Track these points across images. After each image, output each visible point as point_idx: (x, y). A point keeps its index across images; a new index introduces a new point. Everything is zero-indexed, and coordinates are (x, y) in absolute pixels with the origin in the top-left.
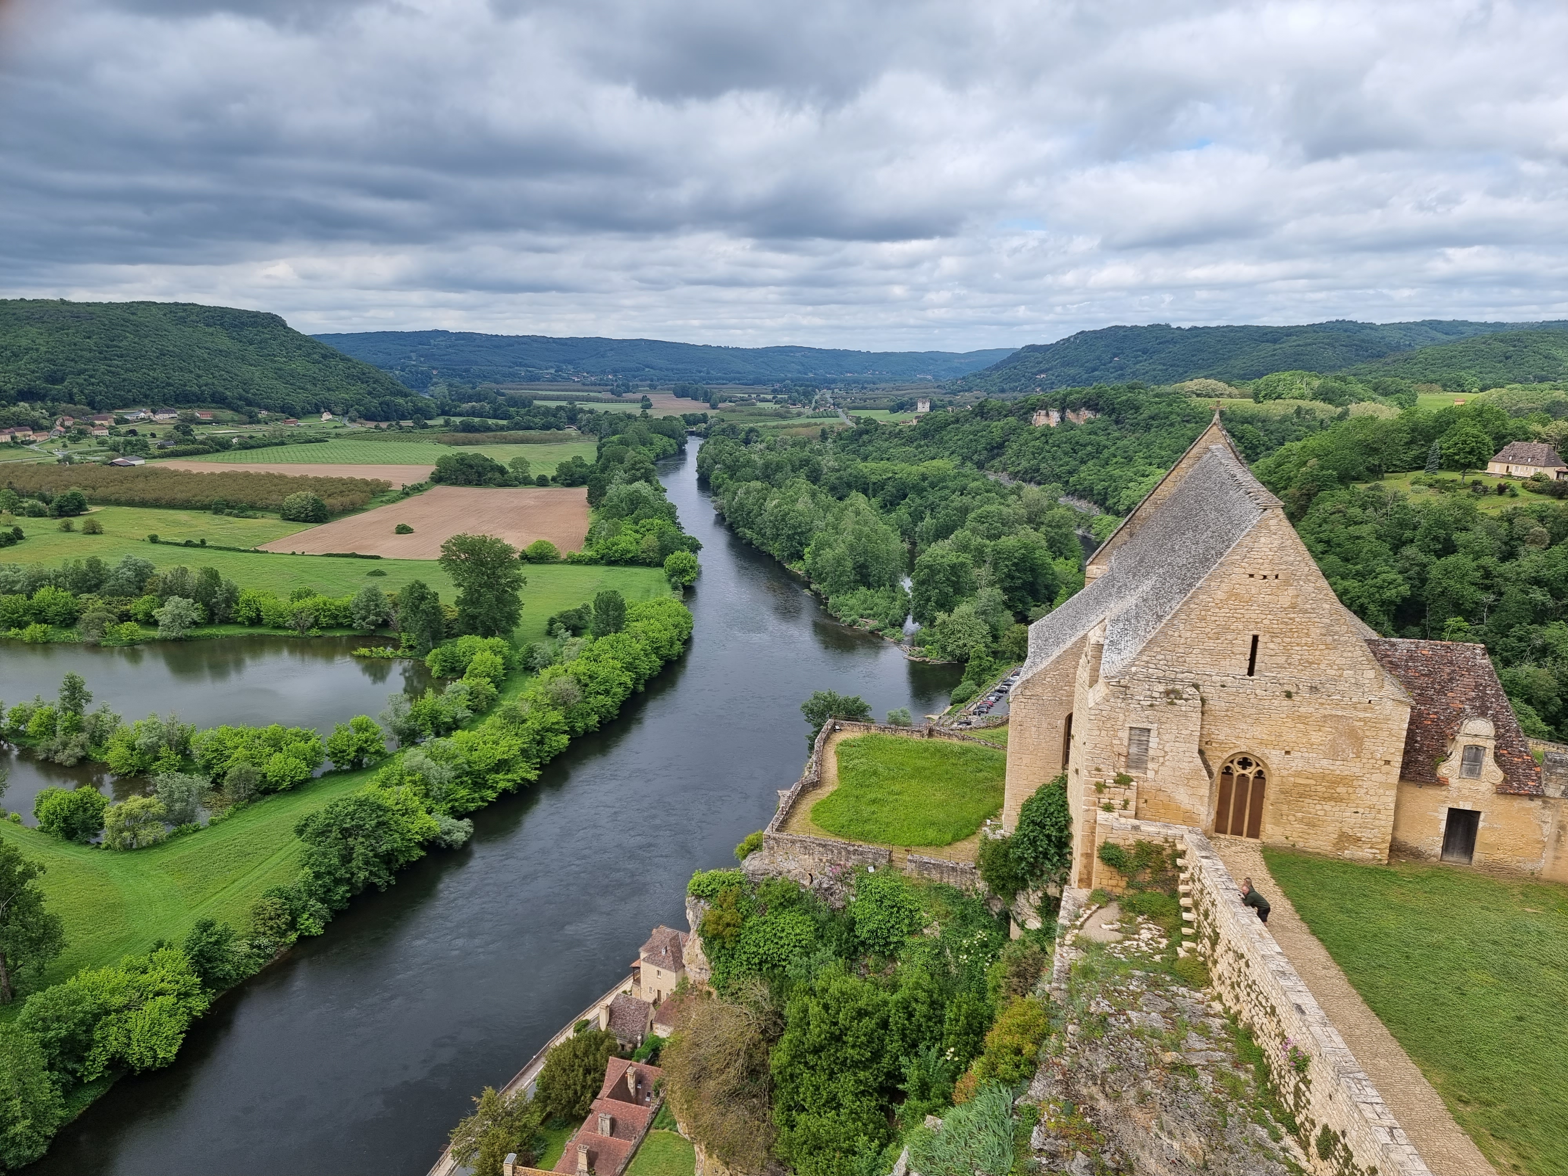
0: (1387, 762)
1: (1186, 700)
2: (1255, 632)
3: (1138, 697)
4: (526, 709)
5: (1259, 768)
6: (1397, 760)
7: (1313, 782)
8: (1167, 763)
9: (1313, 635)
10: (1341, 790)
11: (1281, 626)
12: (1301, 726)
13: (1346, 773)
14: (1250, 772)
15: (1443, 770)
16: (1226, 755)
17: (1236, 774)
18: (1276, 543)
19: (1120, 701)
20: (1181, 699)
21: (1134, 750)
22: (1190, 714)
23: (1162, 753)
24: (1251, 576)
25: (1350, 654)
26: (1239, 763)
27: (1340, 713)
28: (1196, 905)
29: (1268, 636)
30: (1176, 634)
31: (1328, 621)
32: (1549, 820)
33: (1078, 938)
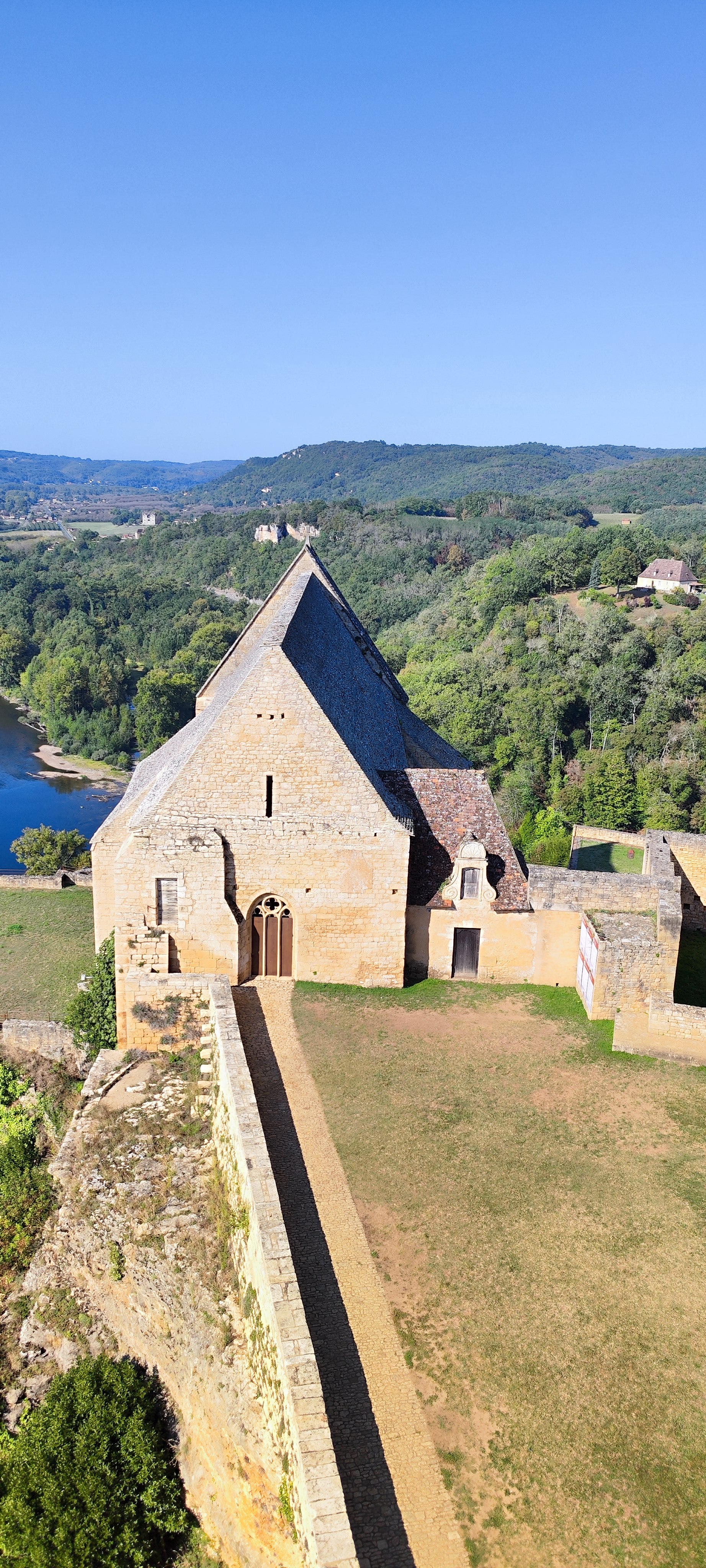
0: (395, 892)
1: (208, 846)
2: (269, 774)
3: (161, 847)
5: (285, 908)
6: (404, 889)
7: (332, 917)
8: (196, 912)
9: (321, 773)
10: (358, 921)
11: (292, 766)
12: (317, 863)
13: (360, 905)
14: (278, 912)
15: (445, 894)
16: (253, 898)
17: (265, 916)
18: (279, 681)
19: (144, 852)
20: (204, 845)
21: (164, 901)
22: (213, 860)
23: (191, 902)
24: (259, 716)
25: (355, 790)
26: (267, 904)
27: (350, 848)
28: (212, 1056)
29: (281, 775)
30: (195, 779)
31: (333, 758)
32: (535, 930)
33: (97, 1107)
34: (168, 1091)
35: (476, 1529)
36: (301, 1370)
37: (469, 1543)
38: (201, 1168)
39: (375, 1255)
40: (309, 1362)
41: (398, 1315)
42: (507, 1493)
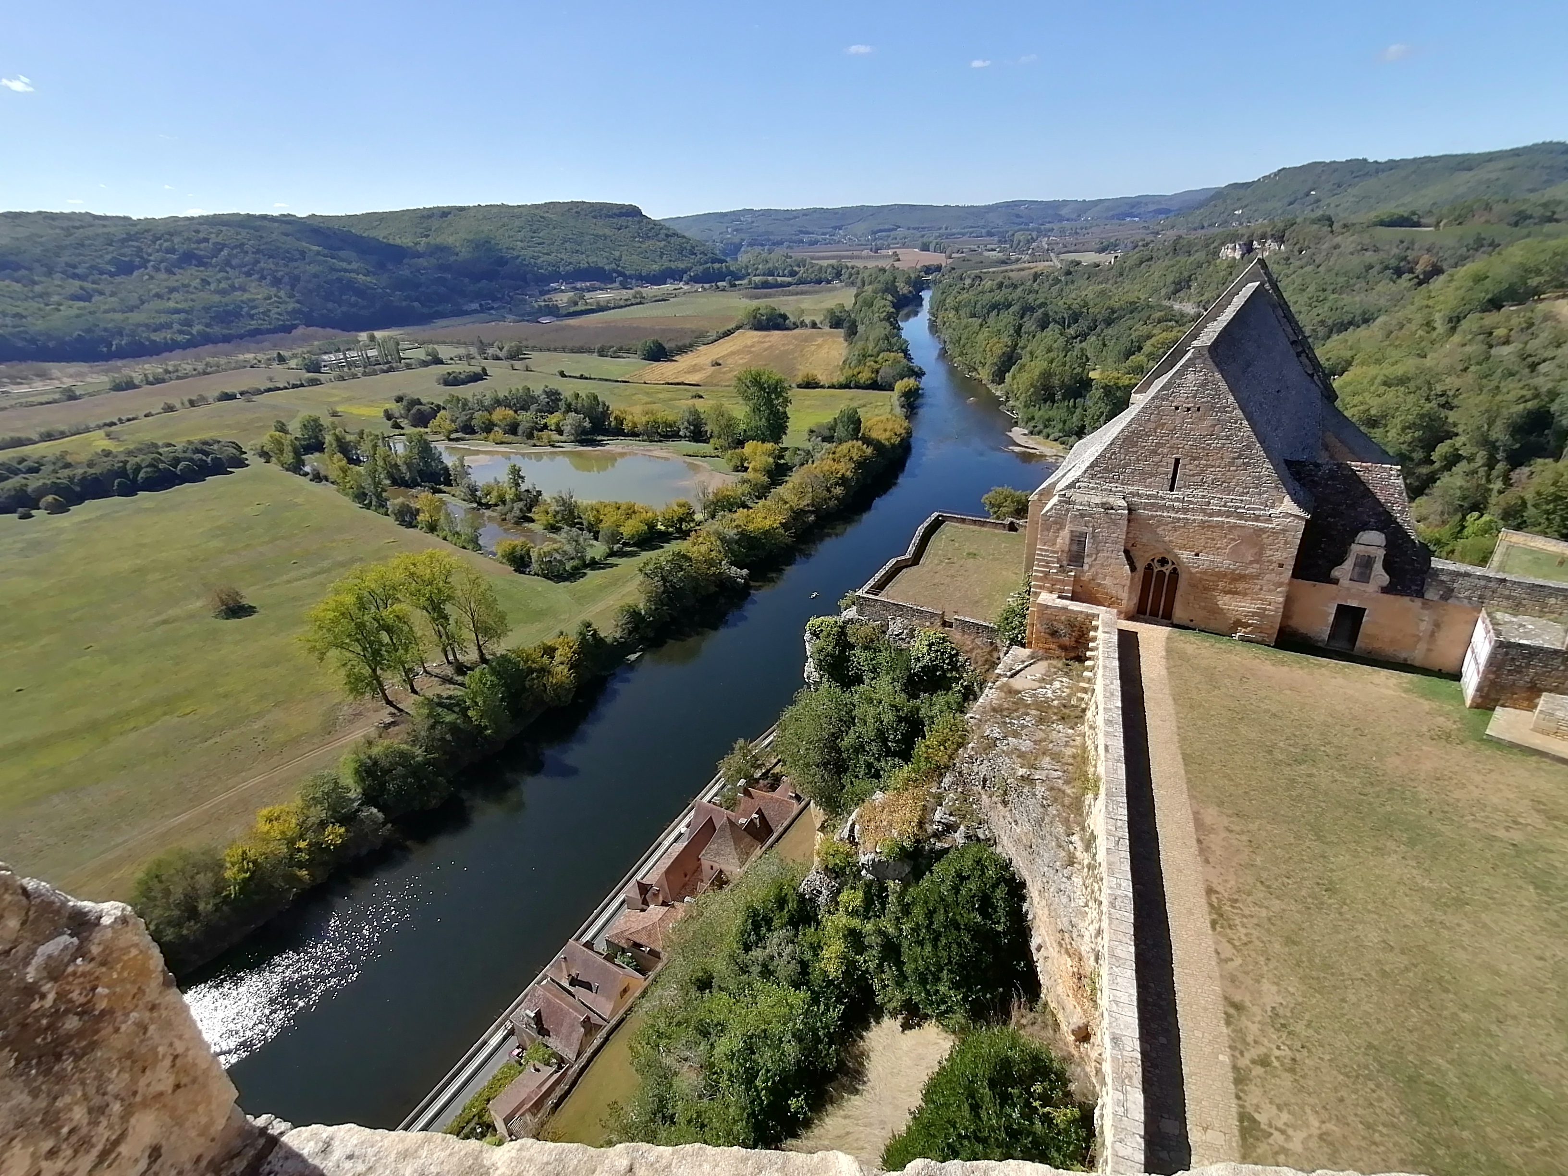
0: (1281, 566)
1: (1116, 510)
2: (1177, 457)
3: (1078, 508)
4: (787, 496)
5: (1174, 566)
6: (1290, 564)
7: (1216, 578)
8: (1098, 559)
9: (1225, 459)
10: (1240, 585)
11: (1199, 451)
12: (1210, 533)
13: (1244, 572)
14: (1167, 569)
15: (1336, 573)
16: (1147, 555)
17: (1155, 570)
18: (1198, 380)
19: (1064, 510)
20: (1112, 509)
21: (1075, 548)
22: (1118, 522)
23: (1095, 552)
24: (1176, 409)
25: (1256, 475)
26: (1159, 561)
27: (1243, 524)
28: (1093, 667)
29: (1187, 459)
30: (1113, 457)
31: (1239, 447)
32: (1426, 618)
33: (1004, 684)
34: (1057, 685)
35: (1244, 1062)
36: (1119, 899)
37: (1235, 1068)
38: (1072, 743)
39: (1199, 841)
40: (1126, 896)
41: (1210, 891)
42: (1278, 1048)
